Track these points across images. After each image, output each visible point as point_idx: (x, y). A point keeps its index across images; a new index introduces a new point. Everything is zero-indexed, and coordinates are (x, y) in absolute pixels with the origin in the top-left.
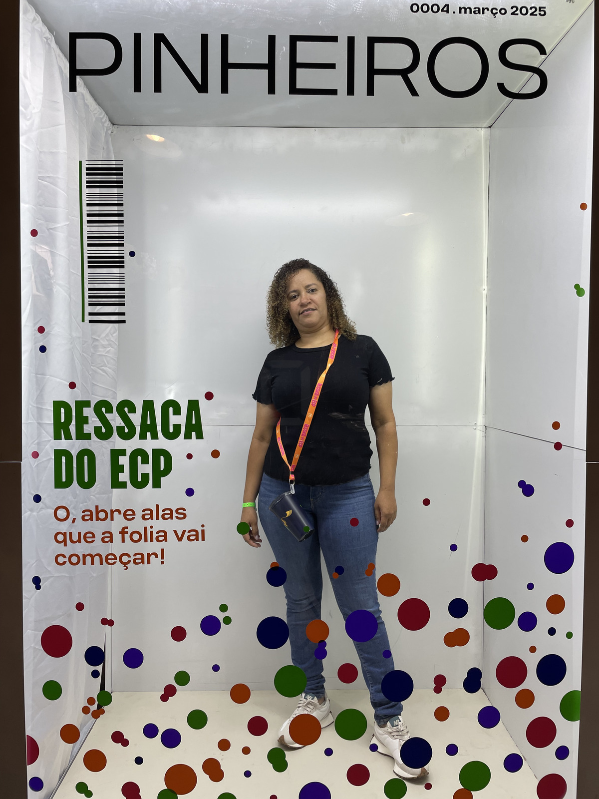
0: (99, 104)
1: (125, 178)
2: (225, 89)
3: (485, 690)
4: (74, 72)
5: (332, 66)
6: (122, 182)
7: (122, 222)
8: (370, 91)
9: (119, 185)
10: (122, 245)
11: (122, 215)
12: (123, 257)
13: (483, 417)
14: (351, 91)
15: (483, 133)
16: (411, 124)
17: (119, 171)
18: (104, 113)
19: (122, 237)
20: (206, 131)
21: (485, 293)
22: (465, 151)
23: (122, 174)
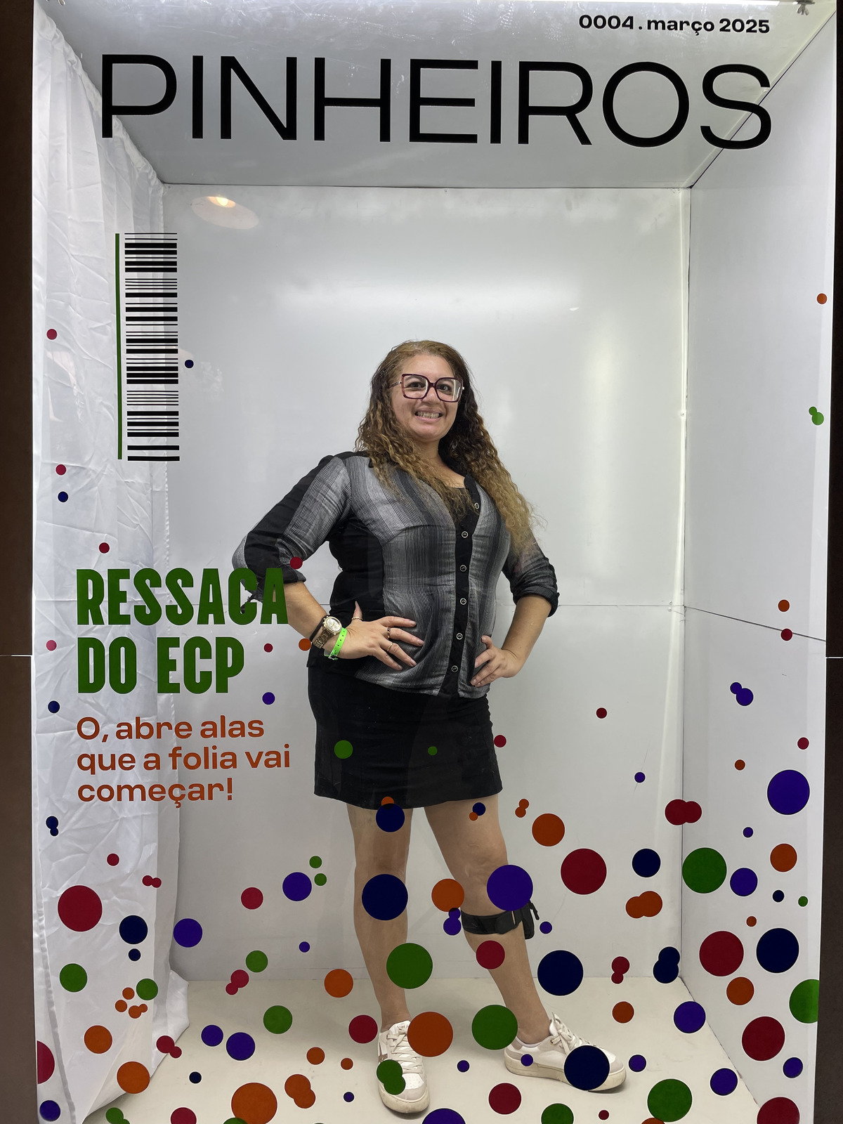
0: (143, 154)
1: (179, 258)
2: (319, 134)
3: (685, 979)
4: (109, 110)
5: (470, 102)
6: (175, 263)
7: (175, 319)
8: (523, 137)
9: (170, 267)
10: (175, 351)
11: (175, 310)
12: (176, 369)
13: (681, 594)
14: (496, 137)
15: (681, 195)
16: (580, 183)
17: (170, 248)
18: (150, 167)
19: (176, 341)
20: (293, 193)
21: (683, 419)
22: (656, 220)
23: (175, 252)
